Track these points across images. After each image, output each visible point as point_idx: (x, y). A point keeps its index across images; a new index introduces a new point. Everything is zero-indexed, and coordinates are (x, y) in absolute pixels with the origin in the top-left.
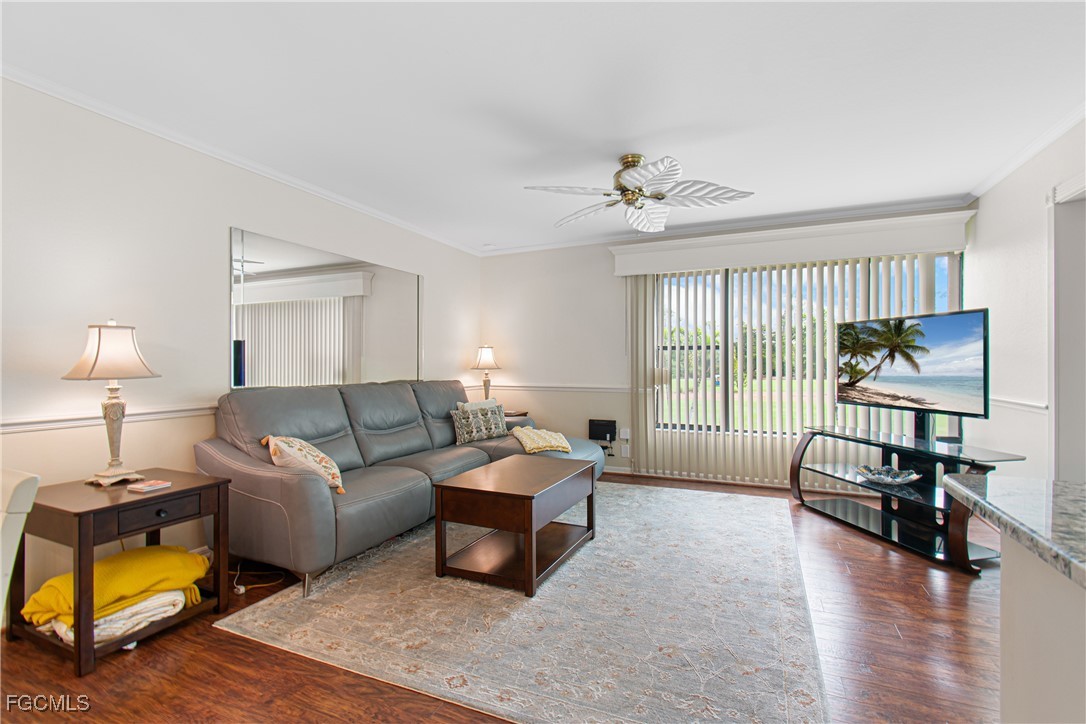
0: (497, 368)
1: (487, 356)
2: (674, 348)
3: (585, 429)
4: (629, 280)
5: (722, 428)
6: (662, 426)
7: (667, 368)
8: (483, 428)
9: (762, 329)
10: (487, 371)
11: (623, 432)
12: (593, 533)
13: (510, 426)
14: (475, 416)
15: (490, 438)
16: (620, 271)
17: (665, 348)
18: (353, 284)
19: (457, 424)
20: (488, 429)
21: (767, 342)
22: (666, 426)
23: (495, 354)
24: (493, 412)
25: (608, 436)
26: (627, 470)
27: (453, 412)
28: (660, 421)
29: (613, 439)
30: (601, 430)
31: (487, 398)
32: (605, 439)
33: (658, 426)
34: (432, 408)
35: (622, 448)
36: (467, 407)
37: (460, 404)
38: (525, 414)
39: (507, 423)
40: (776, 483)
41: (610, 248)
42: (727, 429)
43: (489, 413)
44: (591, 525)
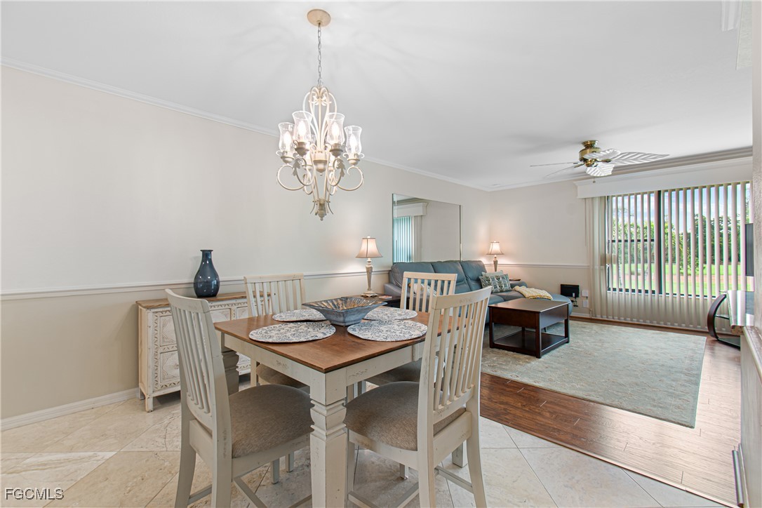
0: (501, 254)
1: (496, 247)
2: (626, 241)
3: (558, 289)
4: (587, 201)
5: (656, 292)
6: (612, 289)
7: (615, 254)
8: (498, 286)
9: (720, 219)
10: (495, 256)
11: (584, 292)
12: (568, 340)
13: (512, 286)
14: (493, 280)
15: (502, 291)
16: (581, 196)
17: (613, 241)
18: (417, 209)
19: (483, 284)
20: (501, 287)
21: (724, 231)
22: (614, 289)
23: (500, 246)
24: (503, 278)
25: (574, 294)
26: (587, 316)
27: (480, 277)
28: (610, 286)
29: (577, 296)
30: (569, 291)
31: (496, 271)
32: (572, 296)
33: (609, 289)
34: (470, 275)
35: (583, 302)
36: (487, 275)
37: (483, 273)
38: (519, 280)
39: (511, 284)
40: (699, 328)
41: (575, 182)
42: (660, 292)
43: (501, 279)
44: (567, 335)
